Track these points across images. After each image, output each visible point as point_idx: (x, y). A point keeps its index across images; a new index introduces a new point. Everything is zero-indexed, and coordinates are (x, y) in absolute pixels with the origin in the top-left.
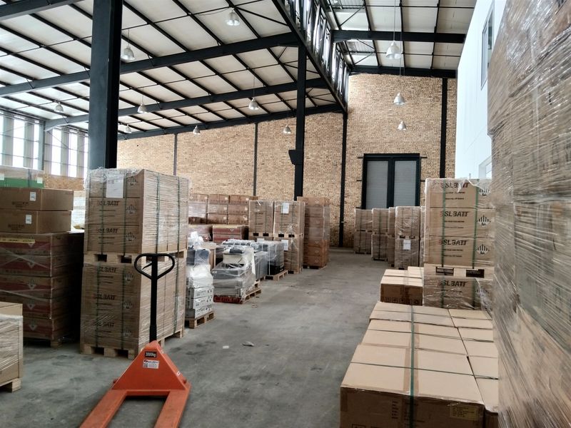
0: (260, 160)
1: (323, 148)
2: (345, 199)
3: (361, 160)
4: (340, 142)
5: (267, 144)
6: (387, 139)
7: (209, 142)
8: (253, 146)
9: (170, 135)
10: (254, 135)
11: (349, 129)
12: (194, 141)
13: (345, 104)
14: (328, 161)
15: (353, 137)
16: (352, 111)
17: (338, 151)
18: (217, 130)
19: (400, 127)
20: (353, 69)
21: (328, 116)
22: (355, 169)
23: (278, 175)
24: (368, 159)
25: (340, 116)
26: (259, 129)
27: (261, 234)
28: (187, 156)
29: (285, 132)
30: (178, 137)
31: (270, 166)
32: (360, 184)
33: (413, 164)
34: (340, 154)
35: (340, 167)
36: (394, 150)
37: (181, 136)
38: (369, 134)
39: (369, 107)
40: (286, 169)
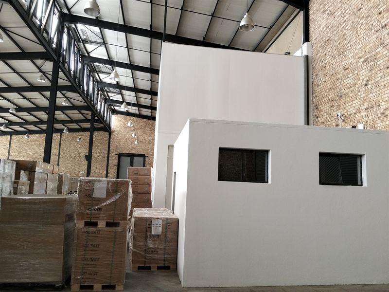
0: (62, 153)
1: (98, 149)
2: (108, 175)
3: (117, 156)
4: (107, 146)
5: (66, 144)
6: (130, 147)
7: (31, 142)
8: (58, 145)
9: (7, 136)
10: (59, 139)
11: (111, 140)
12: (22, 140)
13: (110, 128)
14: (100, 155)
15: (113, 144)
16: (114, 131)
17: (105, 150)
18: (37, 135)
19: (136, 143)
20: (115, 112)
21: (101, 133)
22: (114, 160)
23: (72, 161)
24: (120, 155)
25: (107, 134)
26: (62, 136)
27: (73, 192)
28: (17, 148)
29: (78, 140)
30: (12, 138)
31: (68, 156)
32: (117, 167)
33: (142, 159)
34: (107, 152)
35: (106, 158)
36: (133, 152)
37: (14, 137)
38: (121, 143)
39: (122, 130)
40: (77, 158)
